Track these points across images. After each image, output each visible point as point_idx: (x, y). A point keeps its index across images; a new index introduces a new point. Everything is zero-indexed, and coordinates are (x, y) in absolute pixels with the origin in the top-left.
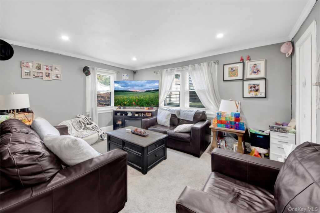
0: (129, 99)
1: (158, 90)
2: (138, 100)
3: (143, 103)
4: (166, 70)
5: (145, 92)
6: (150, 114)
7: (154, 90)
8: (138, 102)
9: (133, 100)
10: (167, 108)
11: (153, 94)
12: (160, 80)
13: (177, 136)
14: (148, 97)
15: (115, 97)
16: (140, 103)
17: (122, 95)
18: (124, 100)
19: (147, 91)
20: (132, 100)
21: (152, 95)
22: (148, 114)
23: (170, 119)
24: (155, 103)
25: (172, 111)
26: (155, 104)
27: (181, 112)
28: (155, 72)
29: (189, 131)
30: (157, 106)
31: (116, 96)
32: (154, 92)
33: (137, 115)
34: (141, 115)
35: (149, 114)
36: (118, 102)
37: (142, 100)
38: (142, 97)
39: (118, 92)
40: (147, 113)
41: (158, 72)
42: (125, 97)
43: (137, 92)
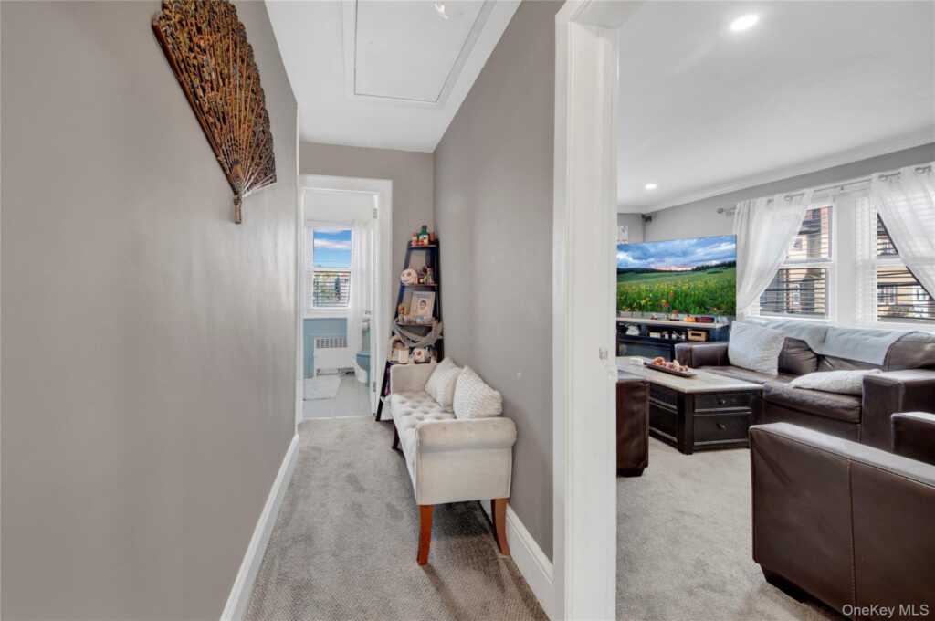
0: (651, 292)
1: (733, 265)
2: (675, 293)
3: (687, 302)
4: (765, 199)
5: (694, 271)
6: (703, 334)
7: (717, 266)
8: (675, 302)
9: (663, 295)
10: (768, 319)
11: (716, 275)
12: (743, 236)
13: (804, 398)
14: (700, 284)
15: (618, 288)
16: (678, 303)
17: (634, 282)
18: (639, 294)
19: (698, 269)
20: (660, 295)
21: (712, 281)
22: (693, 335)
23: (779, 351)
24: (723, 303)
25: (791, 329)
26: (724, 306)
27: (830, 333)
28: (720, 211)
29: (856, 390)
30: (731, 311)
31: (621, 283)
32: (718, 269)
33: (654, 335)
34: (670, 336)
35: (699, 335)
36: (626, 300)
37: (686, 295)
38: (684, 285)
39: (627, 274)
40: (690, 333)
41: (734, 208)
42: (643, 287)
43: (671, 271)
